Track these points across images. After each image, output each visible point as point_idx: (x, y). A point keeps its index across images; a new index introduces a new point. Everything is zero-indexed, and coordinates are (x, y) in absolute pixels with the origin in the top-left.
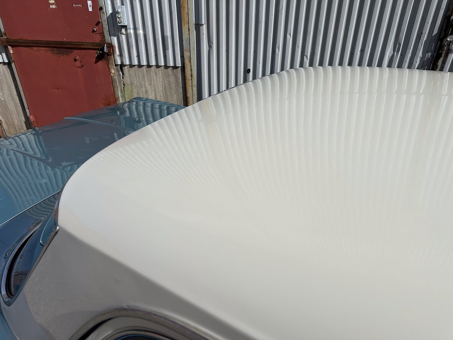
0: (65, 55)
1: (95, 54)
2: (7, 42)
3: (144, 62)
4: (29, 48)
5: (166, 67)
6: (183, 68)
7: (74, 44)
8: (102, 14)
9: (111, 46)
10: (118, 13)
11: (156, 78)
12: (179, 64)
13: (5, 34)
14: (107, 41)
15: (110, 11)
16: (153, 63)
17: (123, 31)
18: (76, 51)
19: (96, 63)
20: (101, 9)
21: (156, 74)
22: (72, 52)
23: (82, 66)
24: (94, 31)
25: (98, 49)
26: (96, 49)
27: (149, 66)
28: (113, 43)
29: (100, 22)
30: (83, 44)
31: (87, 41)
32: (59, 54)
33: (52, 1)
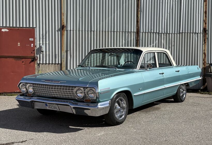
0: (19, 61)
1: (31, 60)
3: (48, 62)
4: (6, 58)
5: (55, 64)
6: (61, 64)
7: (24, 57)
8: (35, 48)
9: (37, 57)
10: (42, 47)
11: (51, 68)
12: (60, 63)
14: (35, 56)
15: (38, 47)
16: (51, 63)
17: (42, 53)
18: (24, 59)
20: (36, 46)
21: (51, 66)
22: (22, 59)
23: (25, 64)
24: (32, 53)
25: (32, 58)
27: (49, 64)
29: (35, 50)
30: (27, 57)
31: (29, 56)
32: (17, 60)
33: (19, 44)
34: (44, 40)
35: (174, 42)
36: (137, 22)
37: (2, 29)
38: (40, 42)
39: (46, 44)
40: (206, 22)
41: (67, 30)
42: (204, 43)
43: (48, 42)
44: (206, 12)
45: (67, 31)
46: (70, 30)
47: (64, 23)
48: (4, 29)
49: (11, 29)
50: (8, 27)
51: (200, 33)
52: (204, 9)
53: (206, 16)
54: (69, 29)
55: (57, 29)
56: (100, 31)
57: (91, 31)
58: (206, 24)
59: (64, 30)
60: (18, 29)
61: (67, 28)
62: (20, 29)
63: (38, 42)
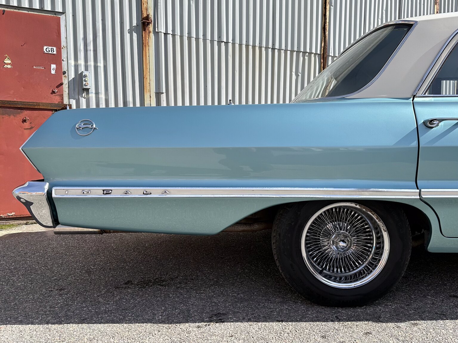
0: (12, 116)
7: (27, 104)
8: (63, 78)
10: (85, 76)
14: (65, 103)
15: (72, 75)
17: (85, 94)
20: (64, 73)
22: (22, 112)
23: (31, 128)
24: (53, 92)
25: (55, 110)
26: (52, 110)
28: (72, 106)
29: (62, 84)
30: (38, 104)
31: (43, 102)
32: (3, 114)
33: (7, 61)
34: (91, 54)
38: (79, 62)
39: (96, 68)
41: (158, 32)
43: (101, 64)
45: (157, 34)
46: (166, 34)
47: (147, 9)
55: (127, 27)
56: (240, 45)
59: (150, 32)
60: (4, 11)
61: (158, 27)
62: (8, 11)
63: (71, 59)
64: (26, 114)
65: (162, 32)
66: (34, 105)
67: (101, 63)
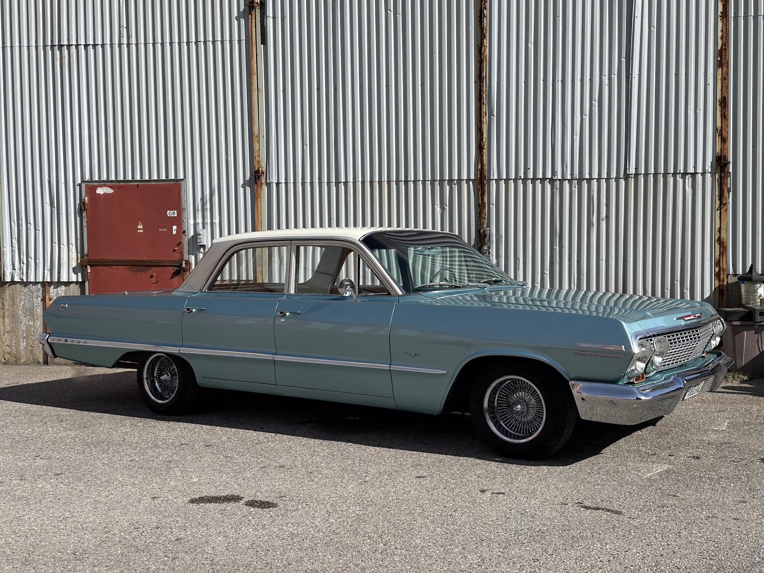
0: (143, 273)
1: (172, 270)
2: (88, 262)
4: (108, 267)
5: (239, 281)
7: (154, 262)
8: (184, 237)
9: (188, 263)
10: (199, 235)
12: (251, 277)
13: (88, 256)
14: (185, 259)
15: (192, 233)
16: (227, 277)
17: (202, 250)
18: (154, 269)
19: (171, 279)
20: (184, 232)
22: (150, 269)
23: (157, 282)
24: (174, 250)
25: (176, 266)
26: (173, 266)
27: (222, 281)
28: (190, 261)
29: (182, 243)
30: (162, 261)
31: (166, 259)
32: (136, 271)
33: (140, 227)
34: (208, 214)
35: (608, 205)
36: (480, 148)
37: (97, 187)
38: (197, 221)
39: (212, 224)
40: (724, 133)
41: (270, 183)
42: (717, 206)
43: (217, 221)
44: (724, 103)
45: (269, 185)
46: (278, 184)
47: (259, 162)
48: (101, 186)
49: (120, 186)
50: (112, 181)
51: (703, 174)
52: (719, 92)
53: (724, 116)
54: (275, 180)
55: (241, 181)
56: (363, 183)
57: (337, 183)
58: (724, 140)
59: (262, 184)
60: (138, 185)
61: (269, 178)
62: (141, 185)
63: (190, 219)
64: (154, 271)
65: (274, 182)
66: (159, 262)
67: (216, 219)
